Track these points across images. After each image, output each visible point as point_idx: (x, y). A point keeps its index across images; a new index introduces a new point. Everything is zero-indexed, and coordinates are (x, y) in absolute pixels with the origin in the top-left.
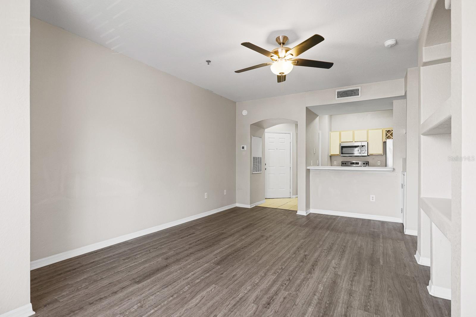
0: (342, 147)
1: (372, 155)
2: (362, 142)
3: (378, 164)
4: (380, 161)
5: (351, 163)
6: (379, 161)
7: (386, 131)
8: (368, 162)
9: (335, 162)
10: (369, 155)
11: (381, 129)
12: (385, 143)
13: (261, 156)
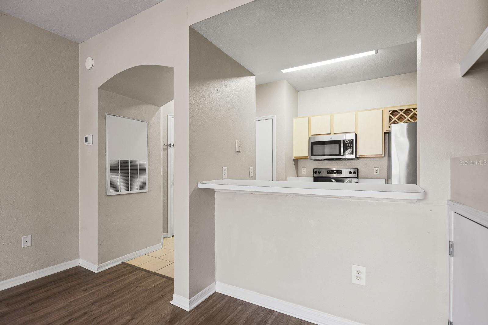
0: (313, 144)
1: (364, 157)
2: (346, 135)
3: (375, 174)
4: (378, 168)
5: (329, 172)
6: (375, 168)
7: (389, 111)
8: (358, 169)
9: (303, 170)
10: (358, 156)
11: (380, 108)
12: (388, 134)
13: (145, 158)
